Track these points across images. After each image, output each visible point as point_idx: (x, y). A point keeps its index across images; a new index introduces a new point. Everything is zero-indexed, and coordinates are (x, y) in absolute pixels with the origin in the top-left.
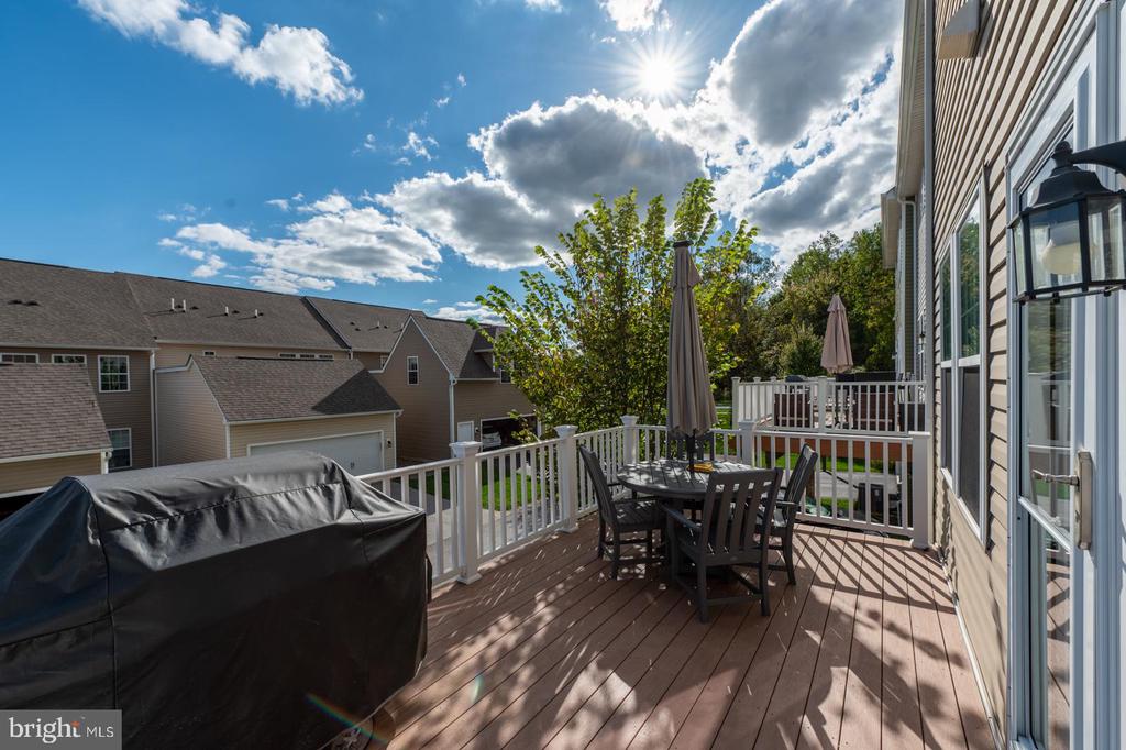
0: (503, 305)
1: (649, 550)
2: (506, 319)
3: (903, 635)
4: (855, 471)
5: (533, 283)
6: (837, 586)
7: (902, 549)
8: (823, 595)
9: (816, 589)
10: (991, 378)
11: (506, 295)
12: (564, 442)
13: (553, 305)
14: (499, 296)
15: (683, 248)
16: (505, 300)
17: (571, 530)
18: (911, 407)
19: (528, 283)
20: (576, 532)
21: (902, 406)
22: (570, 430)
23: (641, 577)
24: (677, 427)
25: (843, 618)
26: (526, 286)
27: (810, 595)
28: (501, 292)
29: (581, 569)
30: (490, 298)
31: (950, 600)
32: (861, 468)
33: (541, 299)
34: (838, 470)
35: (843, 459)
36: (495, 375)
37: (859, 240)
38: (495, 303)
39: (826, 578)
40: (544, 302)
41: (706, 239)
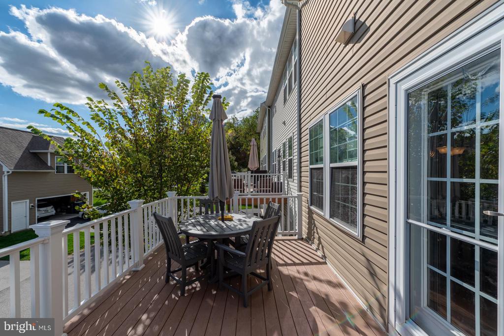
0: (68, 118)
1: (197, 269)
2: (70, 129)
3: (320, 281)
4: (248, 208)
5: (97, 107)
6: (286, 264)
7: (295, 240)
8: (285, 270)
9: (280, 268)
10: (365, 170)
11: (71, 111)
12: (135, 211)
13: (113, 123)
14: (65, 112)
15: (218, 99)
16: (70, 115)
17: (140, 268)
18: (278, 183)
19: (93, 107)
20: (143, 269)
21: (275, 183)
22: (139, 203)
23: (198, 289)
24: (217, 197)
25: (298, 280)
26: (90, 108)
27: (280, 272)
28: (66, 109)
29: (156, 297)
30: (53, 113)
31: (322, 258)
32: (244, 207)
33: (104, 118)
34: (242, 209)
35: (244, 205)
36: (51, 168)
37: (245, 121)
38: (58, 116)
39: (281, 262)
40: (107, 120)
41: (208, 102)
